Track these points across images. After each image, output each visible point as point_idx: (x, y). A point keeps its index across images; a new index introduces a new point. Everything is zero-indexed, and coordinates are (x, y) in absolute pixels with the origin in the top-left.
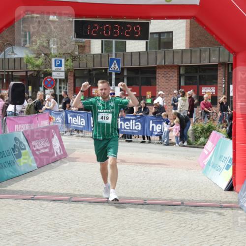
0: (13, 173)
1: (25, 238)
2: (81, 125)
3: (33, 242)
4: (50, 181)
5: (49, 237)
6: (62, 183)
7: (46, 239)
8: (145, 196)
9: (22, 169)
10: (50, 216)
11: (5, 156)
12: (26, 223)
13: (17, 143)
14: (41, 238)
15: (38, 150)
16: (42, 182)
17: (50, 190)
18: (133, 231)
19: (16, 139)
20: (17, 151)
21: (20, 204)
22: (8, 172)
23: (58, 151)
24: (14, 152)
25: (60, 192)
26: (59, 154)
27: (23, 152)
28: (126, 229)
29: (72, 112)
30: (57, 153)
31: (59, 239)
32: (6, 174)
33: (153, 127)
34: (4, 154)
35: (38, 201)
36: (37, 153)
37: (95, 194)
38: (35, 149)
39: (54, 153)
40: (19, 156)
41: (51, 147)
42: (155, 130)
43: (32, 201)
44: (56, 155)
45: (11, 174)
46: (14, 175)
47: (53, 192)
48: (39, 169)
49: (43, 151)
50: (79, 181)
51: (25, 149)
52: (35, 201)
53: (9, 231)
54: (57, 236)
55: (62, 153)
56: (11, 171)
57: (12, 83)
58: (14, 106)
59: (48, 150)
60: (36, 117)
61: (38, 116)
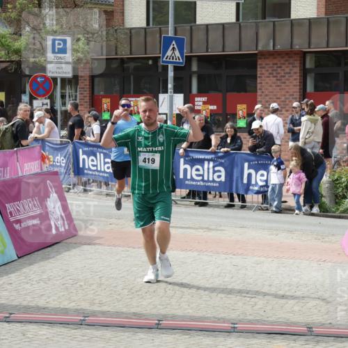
2: (104, 172)
4: (42, 283)
6: (67, 288)
8: (233, 316)
15: (19, 222)
16: (27, 286)
17: (41, 303)
25: (62, 307)
26: (62, 229)
29: (87, 145)
30: (57, 228)
33: (250, 175)
35: (18, 325)
36: (17, 227)
37: (133, 310)
38: (12, 219)
42: (253, 182)
43: (6, 325)
44: (54, 231)
47: (48, 305)
48: (20, 260)
49: (29, 224)
50: (101, 284)
52: (11, 324)
55: (67, 227)
59: (39, 222)
60: (15, 155)
61: (19, 153)
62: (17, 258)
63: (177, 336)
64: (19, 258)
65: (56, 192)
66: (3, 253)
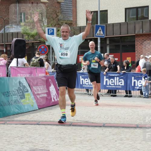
0: (18, 110)
1: (37, 145)
3: (44, 147)
4: (51, 115)
5: (57, 144)
7: (54, 145)
8: (137, 123)
9: (26, 107)
10: (56, 133)
11: (12, 96)
12: (35, 137)
13: (20, 86)
14: (50, 145)
15: (39, 94)
16: (45, 116)
17: (52, 120)
18: (131, 141)
19: (20, 83)
20: (21, 93)
21: (28, 127)
22: (14, 108)
23: (55, 98)
24: (19, 93)
26: (56, 100)
27: (26, 94)
28: (124, 140)
30: (54, 99)
31: (66, 145)
32: (12, 109)
34: (11, 94)
35: (43, 125)
36: (38, 97)
37: (92, 122)
38: (36, 93)
39: (51, 99)
40: (23, 97)
41: (49, 93)
43: (38, 125)
44: (53, 101)
45: (16, 111)
46: (19, 111)
47: (54, 121)
49: (43, 95)
51: (27, 91)
52: (40, 125)
53: (22, 141)
54: (64, 144)
55: (58, 99)
56: (17, 108)
57: (15, 39)
58: (16, 59)
59: (47, 96)
60: (35, 69)
61: (37, 69)
62: (38, 109)
63: (113, 129)
64: (39, 109)
65: (53, 85)
66: (32, 106)
